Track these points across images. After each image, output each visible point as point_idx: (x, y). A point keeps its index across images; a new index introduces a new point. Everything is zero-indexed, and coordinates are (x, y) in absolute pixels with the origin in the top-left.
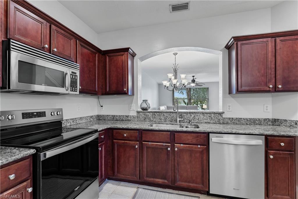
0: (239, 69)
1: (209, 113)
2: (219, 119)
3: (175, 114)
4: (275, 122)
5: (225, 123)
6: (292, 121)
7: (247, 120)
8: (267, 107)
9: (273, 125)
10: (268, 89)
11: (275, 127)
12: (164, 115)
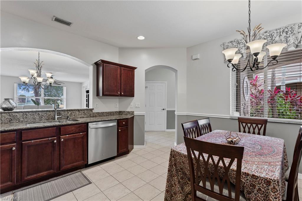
0: (104, 81)
1: (83, 110)
2: (90, 114)
3: (52, 113)
4: (120, 113)
5: (94, 116)
6: (127, 112)
7: (107, 113)
8: (116, 104)
9: (119, 115)
10: (118, 95)
11: (120, 116)
12: (39, 114)
